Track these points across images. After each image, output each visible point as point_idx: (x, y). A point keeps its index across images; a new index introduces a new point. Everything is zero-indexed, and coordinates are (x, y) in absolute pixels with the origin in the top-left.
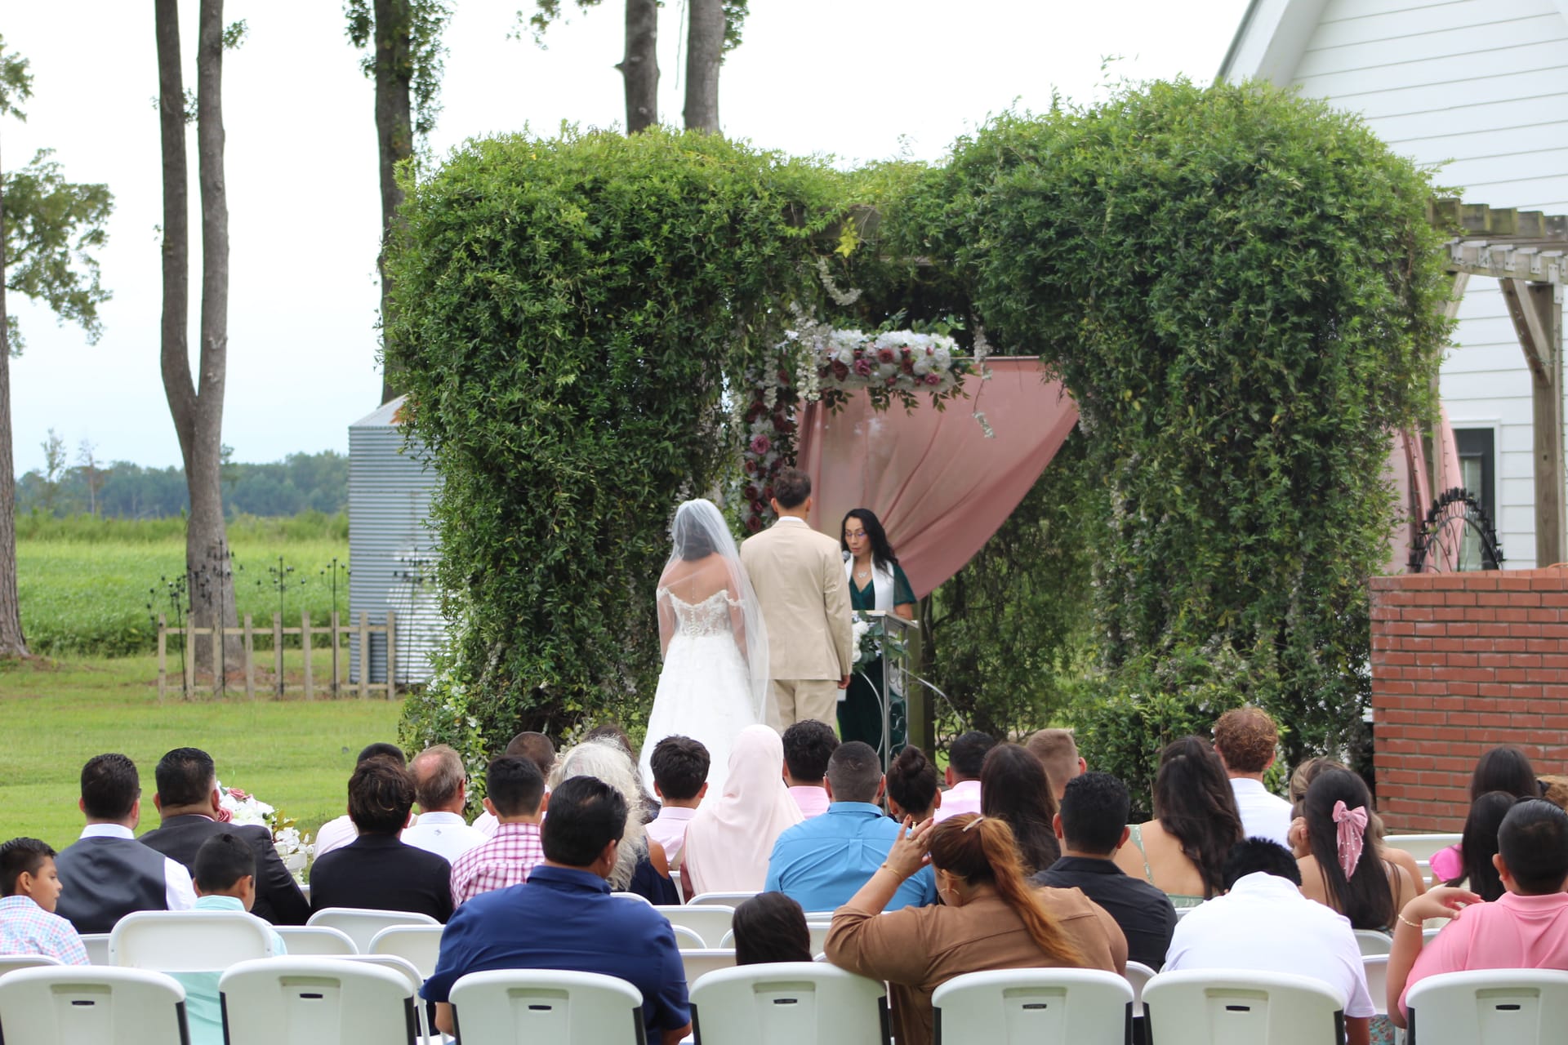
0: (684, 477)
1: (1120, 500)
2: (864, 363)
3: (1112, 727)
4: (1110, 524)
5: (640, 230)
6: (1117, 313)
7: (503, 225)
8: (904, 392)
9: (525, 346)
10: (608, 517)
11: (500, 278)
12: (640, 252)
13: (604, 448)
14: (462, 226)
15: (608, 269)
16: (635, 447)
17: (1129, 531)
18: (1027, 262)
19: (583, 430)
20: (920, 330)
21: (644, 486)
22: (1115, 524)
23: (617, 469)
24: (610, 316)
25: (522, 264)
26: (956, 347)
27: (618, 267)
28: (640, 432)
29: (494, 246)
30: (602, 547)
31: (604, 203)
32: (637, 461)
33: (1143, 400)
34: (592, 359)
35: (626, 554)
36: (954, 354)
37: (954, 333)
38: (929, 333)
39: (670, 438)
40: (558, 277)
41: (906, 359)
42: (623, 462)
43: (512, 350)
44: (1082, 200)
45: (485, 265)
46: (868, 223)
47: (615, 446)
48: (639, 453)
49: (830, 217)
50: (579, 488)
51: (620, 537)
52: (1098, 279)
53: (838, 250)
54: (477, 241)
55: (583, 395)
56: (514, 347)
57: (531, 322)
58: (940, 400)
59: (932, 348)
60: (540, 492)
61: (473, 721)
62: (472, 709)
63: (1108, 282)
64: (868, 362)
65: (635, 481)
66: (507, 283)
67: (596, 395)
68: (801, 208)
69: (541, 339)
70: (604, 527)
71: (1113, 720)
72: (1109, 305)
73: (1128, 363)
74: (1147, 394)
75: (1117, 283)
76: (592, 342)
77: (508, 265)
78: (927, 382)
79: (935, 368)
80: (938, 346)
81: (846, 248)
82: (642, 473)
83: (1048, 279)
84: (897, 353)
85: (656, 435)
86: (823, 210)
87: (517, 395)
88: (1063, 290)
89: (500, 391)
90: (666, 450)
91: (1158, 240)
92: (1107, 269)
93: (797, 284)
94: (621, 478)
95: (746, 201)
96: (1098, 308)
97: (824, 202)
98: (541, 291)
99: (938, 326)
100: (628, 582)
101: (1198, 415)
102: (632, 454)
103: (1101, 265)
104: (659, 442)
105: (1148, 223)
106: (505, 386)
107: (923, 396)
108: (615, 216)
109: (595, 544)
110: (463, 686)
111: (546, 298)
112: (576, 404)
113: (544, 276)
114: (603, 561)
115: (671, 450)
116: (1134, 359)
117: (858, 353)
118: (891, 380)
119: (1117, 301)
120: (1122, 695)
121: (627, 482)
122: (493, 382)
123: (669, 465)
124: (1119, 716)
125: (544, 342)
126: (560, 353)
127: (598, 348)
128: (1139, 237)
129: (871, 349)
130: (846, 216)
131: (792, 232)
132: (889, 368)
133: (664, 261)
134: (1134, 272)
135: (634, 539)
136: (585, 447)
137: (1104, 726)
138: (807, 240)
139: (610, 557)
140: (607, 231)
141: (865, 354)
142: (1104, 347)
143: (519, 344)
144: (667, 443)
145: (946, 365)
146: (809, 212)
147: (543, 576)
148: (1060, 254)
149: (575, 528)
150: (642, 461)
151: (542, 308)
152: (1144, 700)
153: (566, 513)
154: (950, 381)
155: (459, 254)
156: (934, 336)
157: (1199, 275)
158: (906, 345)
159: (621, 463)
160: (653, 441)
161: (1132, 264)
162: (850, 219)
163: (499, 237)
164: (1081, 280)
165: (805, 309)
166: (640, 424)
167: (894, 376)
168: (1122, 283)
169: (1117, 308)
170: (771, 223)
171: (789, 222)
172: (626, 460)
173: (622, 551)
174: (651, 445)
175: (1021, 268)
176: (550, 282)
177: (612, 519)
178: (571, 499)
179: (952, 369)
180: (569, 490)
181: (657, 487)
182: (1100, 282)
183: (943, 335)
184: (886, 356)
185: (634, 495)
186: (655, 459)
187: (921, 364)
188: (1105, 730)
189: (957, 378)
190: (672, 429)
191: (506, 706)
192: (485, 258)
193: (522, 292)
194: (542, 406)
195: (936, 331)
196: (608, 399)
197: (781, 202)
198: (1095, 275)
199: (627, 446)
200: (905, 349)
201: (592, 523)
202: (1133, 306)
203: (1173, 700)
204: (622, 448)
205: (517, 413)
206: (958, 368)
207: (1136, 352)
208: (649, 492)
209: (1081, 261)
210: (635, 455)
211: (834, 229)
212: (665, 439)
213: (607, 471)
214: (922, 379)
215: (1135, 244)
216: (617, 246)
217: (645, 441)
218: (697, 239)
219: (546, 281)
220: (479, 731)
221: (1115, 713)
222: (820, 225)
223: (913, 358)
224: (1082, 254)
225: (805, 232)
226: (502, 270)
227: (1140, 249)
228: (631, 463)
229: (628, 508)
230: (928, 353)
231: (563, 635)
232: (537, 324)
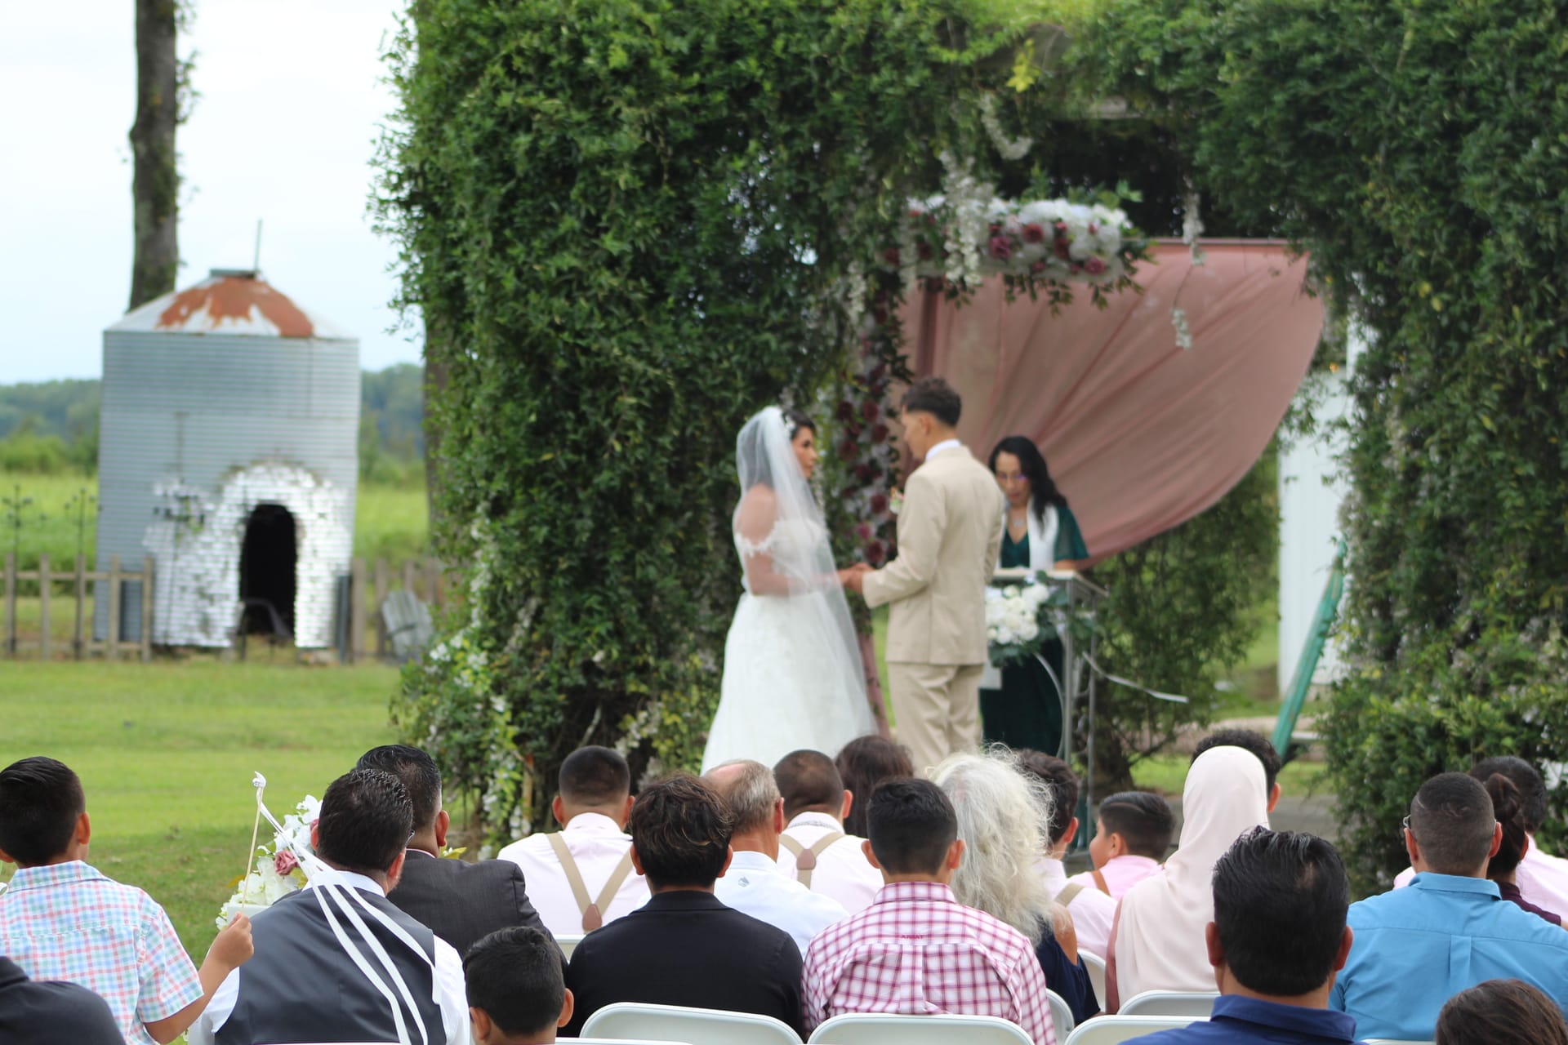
0: (790, 380)
1: (1401, 432)
2: (1002, 243)
3: (1403, 740)
4: (1387, 463)
5: (741, 46)
6: (1415, 177)
7: (556, 37)
8: (1053, 283)
9: (584, 195)
10: (689, 431)
11: (550, 105)
12: (740, 77)
13: (686, 340)
14: (497, 32)
15: (695, 98)
16: (725, 341)
17: (1413, 472)
18: (1288, 103)
19: (657, 313)
20: (1078, 200)
21: (736, 391)
22: (1394, 463)
23: (702, 368)
24: (697, 161)
25: (581, 87)
26: (1128, 225)
27: (710, 96)
28: (732, 319)
29: (543, 60)
30: (677, 474)
31: (692, 10)
32: (728, 358)
33: (1446, 296)
34: (672, 218)
35: (709, 483)
36: (1125, 233)
37: (1126, 205)
38: (1091, 203)
39: (773, 329)
40: (630, 104)
41: (1060, 237)
42: (710, 359)
43: (564, 199)
44: (1372, 21)
45: (529, 86)
46: (1054, 49)
47: (700, 338)
48: (730, 347)
49: (1001, 38)
50: (653, 392)
51: (701, 459)
52: (1391, 129)
53: (1011, 83)
54: (520, 51)
55: (659, 267)
56: (566, 198)
57: (592, 163)
58: (1102, 294)
59: (1096, 224)
60: (598, 394)
61: (500, 704)
62: (498, 687)
63: (1405, 134)
64: (1009, 241)
65: (725, 385)
66: (557, 111)
67: (676, 266)
68: (962, 25)
69: (603, 188)
70: (683, 445)
71: (1403, 731)
72: (1405, 167)
73: (1428, 245)
74: (1450, 290)
75: (1419, 133)
76: (672, 194)
77: (561, 88)
78: (1088, 270)
79: (1099, 251)
80: (1104, 222)
81: (1020, 82)
82: (735, 376)
83: (1318, 127)
84: (1048, 231)
85: (755, 324)
86: (992, 29)
87: (567, 260)
88: (1338, 142)
89: (546, 256)
90: (767, 344)
91: (1477, 77)
92: (1403, 115)
93: (951, 128)
94: (707, 380)
95: (887, 12)
96: (1389, 170)
97: (993, 18)
98: (607, 123)
99: (1105, 195)
100: (707, 522)
101: (1526, 318)
102: (721, 349)
103: (1396, 109)
104: (757, 332)
105: (1464, 55)
106: (555, 247)
107: (1081, 287)
108: (708, 27)
109: (669, 469)
110: (484, 655)
111: (611, 133)
112: (650, 278)
113: (610, 103)
114: (679, 492)
115: (774, 345)
116: (1437, 240)
117: (996, 229)
118: (1037, 267)
119: (1417, 161)
120: (1414, 696)
121: (714, 387)
122: (536, 243)
123: (771, 364)
124: (1413, 725)
125: (608, 193)
126: (629, 208)
127: (680, 204)
128: (1451, 73)
129: (1013, 224)
130: (1021, 40)
131: (949, 56)
132: (1035, 250)
133: (773, 90)
134: (1442, 121)
135: (722, 464)
136: (660, 337)
137: (1390, 738)
138: (968, 70)
139: (688, 486)
140: (696, 48)
141: (1003, 230)
142: (1396, 222)
143: (574, 193)
144: (767, 336)
145: (1114, 248)
146: (974, 32)
147: (596, 508)
148: (1338, 93)
149: (641, 446)
150: (735, 358)
151: (606, 146)
152: (1445, 705)
153: (632, 426)
154: (1117, 271)
155: (498, 69)
156: (1099, 210)
157: (1534, 129)
158: (1060, 220)
159: (707, 360)
160: (750, 332)
161: (1441, 109)
162: (1029, 42)
163: (551, 49)
164: (1365, 130)
165: (960, 161)
166: (733, 308)
167: (1043, 260)
168: (1426, 136)
169: (1415, 171)
170: (921, 44)
171: (945, 43)
172: (714, 356)
173: (704, 479)
174: (747, 338)
175: (1280, 110)
176: (619, 111)
177: (693, 435)
178: (639, 408)
179: (1121, 254)
180: (639, 394)
181: (753, 394)
182: (1394, 132)
183: (1110, 206)
184: (1033, 233)
185: (724, 404)
186: (752, 356)
187: (1080, 246)
188: (1391, 744)
189: (1127, 266)
190: (775, 317)
191: (546, 684)
192: (529, 77)
193: (579, 124)
194: (607, 279)
195: (1100, 201)
197: (935, 16)
198: (1385, 122)
199: (714, 337)
200: (1059, 226)
201: (665, 441)
202: (1438, 167)
203: (1486, 706)
204: (708, 341)
205: (570, 284)
206: (1130, 252)
207: (1440, 232)
208: (745, 401)
209: (1369, 105)
210: (726, 350)
211: (1005, 55)
213: (689, 370)
214: (1080, 266)
215: (1445, 83)
216: (709, 68)
217: (739, 331)
218: (821, 63)
219: (612, 110)
220: (508, 717)
221: (1407, 721)
222: (986, 47)
223: (1069, 236)
224: (1369, 92)
225: (968, 57)
226: (551, 94)
227: (1452, 90)
228: (720, 361)
229: (715, 423)
230: (1092, 231)
231: (622, 590)
232: (598, 168)
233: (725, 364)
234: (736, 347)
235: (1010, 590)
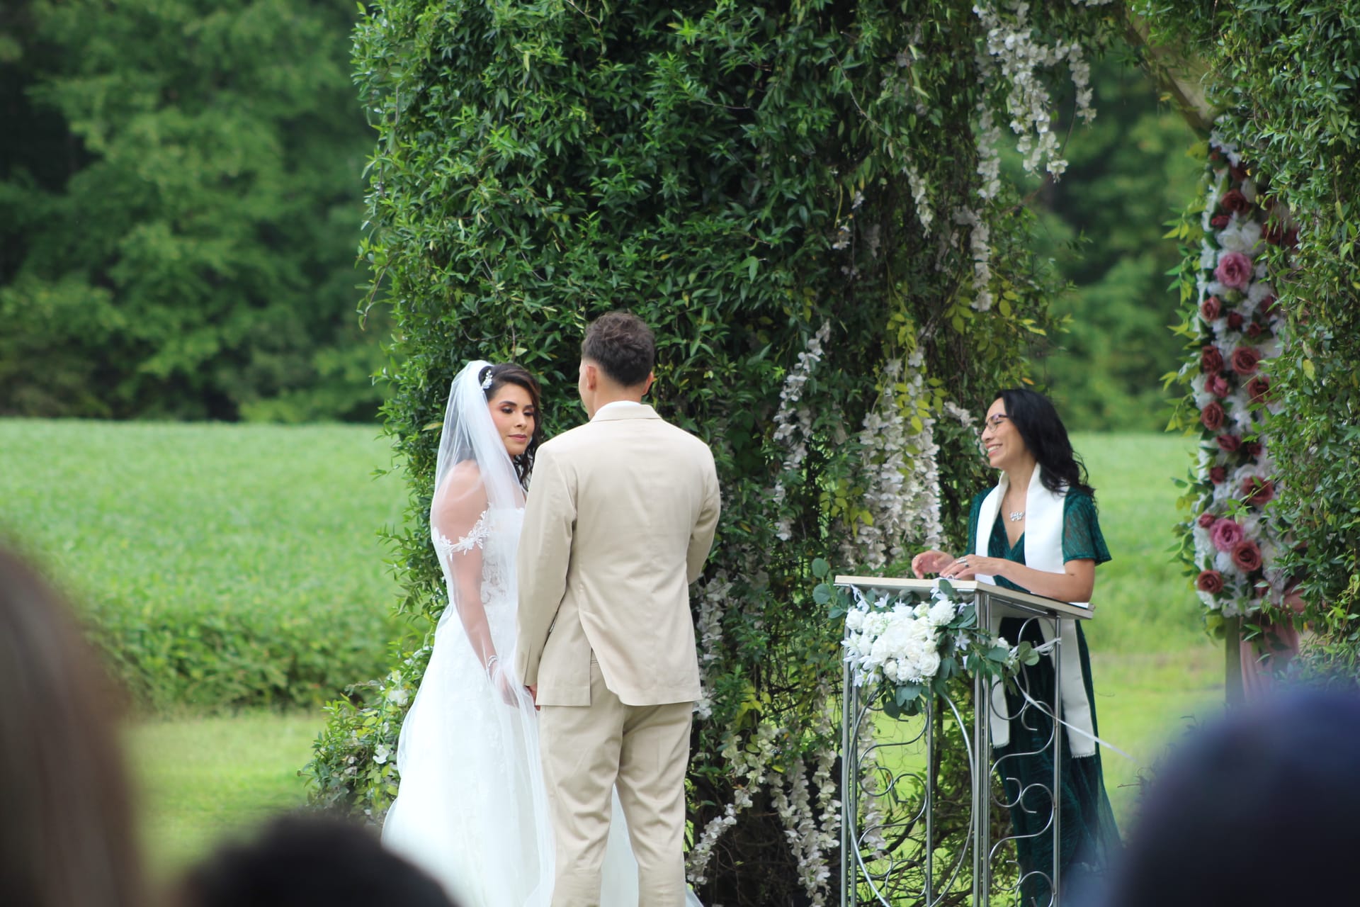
16: (692, 267)
32: (690, 292)
39: (762, 251)
42: (661, 295)
48: (692, 277)
67: (616, 169)
82: (698, 313)
150: (697, 293)
186: (726, 289)
196: (646, 178)
210: (687, 282)
212: (752, 253)
217: (709, 257)
228: (678, 296)
232: (513, 39)
233: (686, 299)
234: (701, 277)
235: (922, 608)
